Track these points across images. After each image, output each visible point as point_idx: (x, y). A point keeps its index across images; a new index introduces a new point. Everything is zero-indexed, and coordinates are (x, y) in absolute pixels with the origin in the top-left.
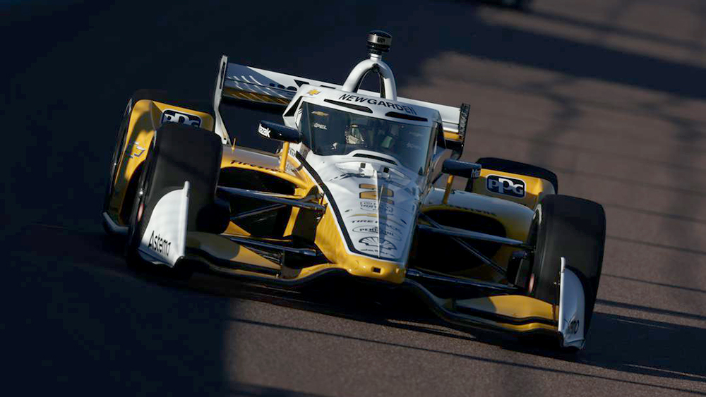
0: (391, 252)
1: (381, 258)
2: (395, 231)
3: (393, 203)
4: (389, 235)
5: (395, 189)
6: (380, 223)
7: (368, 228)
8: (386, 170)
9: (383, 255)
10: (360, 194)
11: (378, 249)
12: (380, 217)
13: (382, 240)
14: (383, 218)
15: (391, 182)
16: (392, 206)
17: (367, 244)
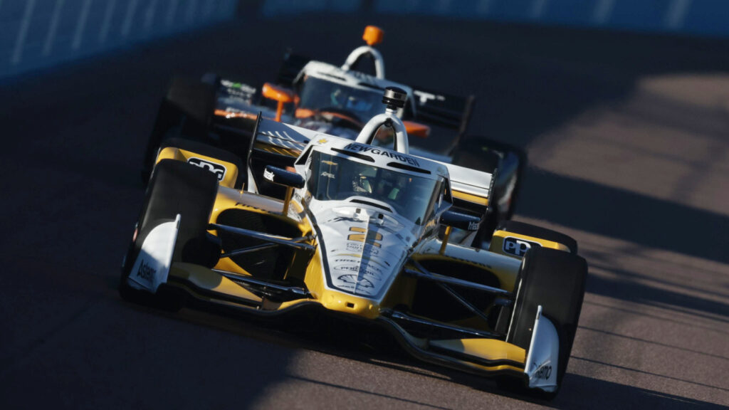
0: (369, 289)
1: (356, 294)
2: (376, 272)
3: (380, 246)
4: (369, 274)
5: (385, 234)
6: (362, 263)
7: (350, 266)
8: (381, 216)
9: (358, 292)
10: (349, 236)
11: (355, 286)
12: (363, 257)
13: (360, 278)
14: (366, 258)
15: (383, 227)
16: (378, 248)
17: (345, 281)
